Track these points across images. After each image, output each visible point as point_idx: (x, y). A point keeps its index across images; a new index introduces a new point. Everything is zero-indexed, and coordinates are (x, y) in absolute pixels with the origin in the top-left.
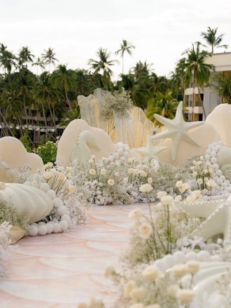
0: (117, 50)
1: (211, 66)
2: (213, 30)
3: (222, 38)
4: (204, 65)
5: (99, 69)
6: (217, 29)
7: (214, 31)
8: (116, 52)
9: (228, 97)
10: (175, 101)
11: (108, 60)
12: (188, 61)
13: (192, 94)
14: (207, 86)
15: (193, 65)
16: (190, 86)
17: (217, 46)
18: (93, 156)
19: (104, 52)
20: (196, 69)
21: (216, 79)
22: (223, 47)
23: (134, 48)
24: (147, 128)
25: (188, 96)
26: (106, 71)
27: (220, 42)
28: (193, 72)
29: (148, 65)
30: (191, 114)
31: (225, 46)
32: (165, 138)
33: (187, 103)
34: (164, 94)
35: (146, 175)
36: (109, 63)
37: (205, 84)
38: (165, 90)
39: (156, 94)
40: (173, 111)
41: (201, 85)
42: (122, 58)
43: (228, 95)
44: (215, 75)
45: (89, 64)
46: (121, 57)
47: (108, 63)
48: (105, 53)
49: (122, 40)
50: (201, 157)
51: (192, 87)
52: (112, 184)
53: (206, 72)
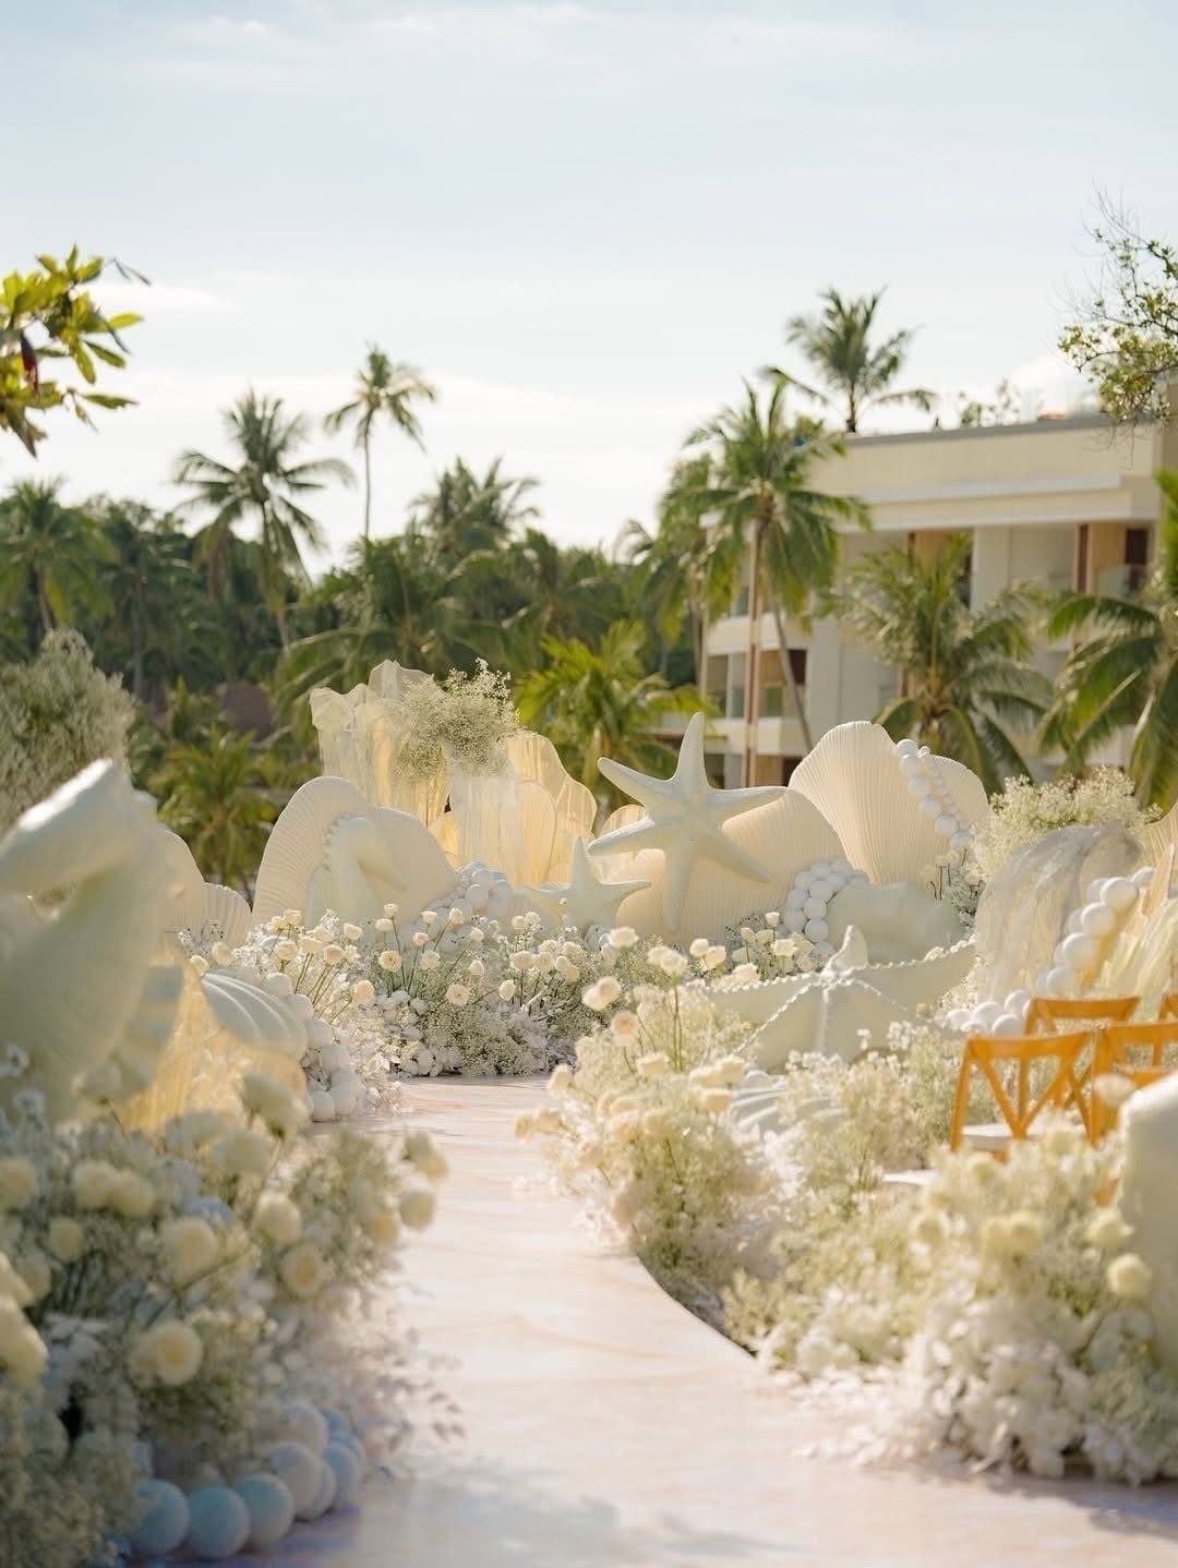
0: (337, 406)
1: (848, 502)
2: (854, 310)
3: (899, 351)
4: (810, 497)
5: (234, 511)
6: (874, 302)
7: (860, 318)
8: (330, 417)
9: (932, 671)
10: (657, 687)
11: (288, 461)
12: (723, 475)
13: (746, 648)
14: (823, 613)
15: (750, 499)
16: (734, 606)
17: (876, 394)
18: (390, 907)
19: (264, 417)
20: (766, 519)
21: (868, 575)
22: (906, 399)
23: (431, 395)
24: (569, 814)
25: (723, 660)
26: (276, 519)
27: (891, 376)
28: (750, 532)
29: (508, 485)
30: (739, 757)
31: (922, 398)
32: (639, 850)
33: (718, 699)
34: (595, 649)
35: (575, 977)
36: (291, 478)
37: (812, 601)
38: (604, 628)
39: (555, 650)
40: (645, 743)
41: (794, 603)
42: (361, 450)
43: (934, 661)
44: (866, 555)
45: (181, 479)
46: (357, 444)
47: (286, 474)
48: (271, 421)
49: (367, 352)
50: (769, 916)
51: (743, 612)
52: (461, 1003)
53: (816, 533)
